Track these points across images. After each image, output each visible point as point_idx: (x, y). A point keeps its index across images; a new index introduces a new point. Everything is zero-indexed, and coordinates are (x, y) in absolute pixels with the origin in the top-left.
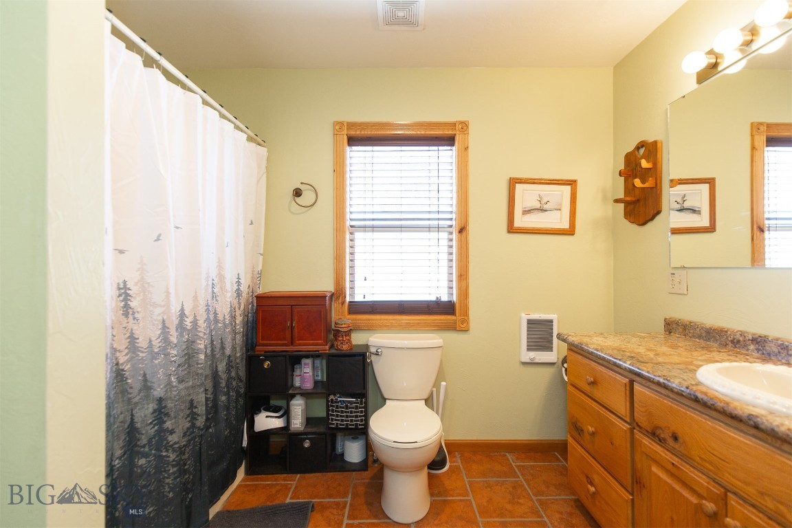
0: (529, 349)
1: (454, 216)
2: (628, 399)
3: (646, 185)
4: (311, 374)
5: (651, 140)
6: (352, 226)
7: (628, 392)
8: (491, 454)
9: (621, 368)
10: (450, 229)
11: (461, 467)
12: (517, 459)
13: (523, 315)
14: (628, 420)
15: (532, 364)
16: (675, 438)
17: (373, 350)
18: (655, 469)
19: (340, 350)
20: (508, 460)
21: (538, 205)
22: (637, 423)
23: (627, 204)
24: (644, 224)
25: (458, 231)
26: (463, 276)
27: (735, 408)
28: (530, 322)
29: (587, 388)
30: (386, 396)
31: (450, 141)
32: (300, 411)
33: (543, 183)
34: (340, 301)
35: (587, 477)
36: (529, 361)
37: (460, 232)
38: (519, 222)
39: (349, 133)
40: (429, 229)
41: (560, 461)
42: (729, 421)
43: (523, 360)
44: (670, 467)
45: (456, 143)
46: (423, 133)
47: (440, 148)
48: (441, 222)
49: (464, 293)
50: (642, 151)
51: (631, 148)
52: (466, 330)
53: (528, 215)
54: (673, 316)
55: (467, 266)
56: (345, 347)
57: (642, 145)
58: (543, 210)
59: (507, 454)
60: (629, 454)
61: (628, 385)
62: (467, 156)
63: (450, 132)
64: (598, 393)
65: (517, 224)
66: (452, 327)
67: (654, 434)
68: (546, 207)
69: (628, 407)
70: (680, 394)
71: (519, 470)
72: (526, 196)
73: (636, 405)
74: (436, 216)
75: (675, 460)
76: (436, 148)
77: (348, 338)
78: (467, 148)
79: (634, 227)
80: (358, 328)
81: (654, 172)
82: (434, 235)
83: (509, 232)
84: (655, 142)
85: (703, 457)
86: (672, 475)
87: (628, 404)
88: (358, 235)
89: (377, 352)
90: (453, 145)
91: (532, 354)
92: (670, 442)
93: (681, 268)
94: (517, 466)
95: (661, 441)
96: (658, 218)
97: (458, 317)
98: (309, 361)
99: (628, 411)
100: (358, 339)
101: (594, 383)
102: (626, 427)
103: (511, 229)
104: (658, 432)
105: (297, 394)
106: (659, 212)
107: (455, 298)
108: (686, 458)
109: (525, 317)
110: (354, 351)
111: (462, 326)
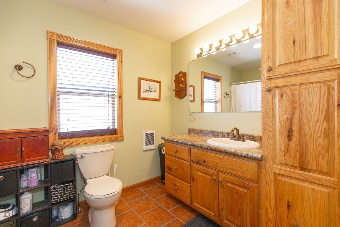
0: (146, 145)
1: (116, 91)
2: (189, 154)
3: (183, 86)
4: (36, 177)
5: (184, 72)
6: (58, 91)
7: (189, 152)
8: (133, 190)
9: (187, 145)
10: (113, 96)
11: (123, 199)
12: (143, 189)
13: (144, 132)
14: (189, 161)
15: (147, 150)
16: (205, 162)
17: (78, 156)
18: (198, 173)
19: (58, 160)
20: (140, 190)
21: (149, 89)
22: (192, 161)
23: (176, 92)
24: (181, 99)
25: (118, 97)
26: (121, 117)
27: (221, 149)
28: (146, 134)
29: (174, 154)
30: (86, 178)
31: (114, 57)
32: (29, 201)
33: (151, 81)
34: (54, 132)
35: (174, 184)
36: (146, 149)
37: (119, 98)
38: (143, 95)
39: (58, 40)
40: (104, 95)
41: (158, 184)
42: (220, 153)
43: (144, 150)
44: (203, 171)
45: (117, 58)
46: (101, 50)
47: (109, 59)
48: (110, 93)
49: (121, 124)
50: (181, 75)
51: (177, 73)
52: (122, 141)
53: (145, 93)
54: (190, 128)
55: (122, 113)
56: (61, 157)
57: (181, 73)
58: (151, 91)
59: (139, 188)
60: (190, 172)
61: (189, 149)
62: (122, 65)
63: (114, 53)
64: (178, 155)
65: (142, 96)
66: (116, 140)
67: (198, 163)
68: (151, 90)
69: (189, 157)
70: (207, 149)
71: (145, 192)
72: (145, 85)
73: (192, 155)
74: (107, 90)
75: (204, 168)
76: (107, 58)
77: (62, 152)
78: (122, 62)
79: (178, 99)
80: (66, 146)
81: (185, 82)
82: (107, 98)
83: (139, 99)
84: (185, 73)
85: (213, 165)
86: (203, 173)
87: (189, 156)
88: (62, 96)
89: (81, 156)
90: (115, 59)
91: (147, 147)
92: (203, 163)
93: (193, 113)
94: (144, 191)
95: (200, 164)
96: (186, 97)
97: (119, 135)
98: (34, 170)
99: (189, 158)
100: (67, 152)
101: (177, 152)
102: (188, 163)
103: (140, 98)
104: (199, 162)
105: (26, 191)
106: (186, 95)
107: (116, 127)
108: (207, 167)
109: (145, 133)
110: (66, 158)
111: (121, 139)
